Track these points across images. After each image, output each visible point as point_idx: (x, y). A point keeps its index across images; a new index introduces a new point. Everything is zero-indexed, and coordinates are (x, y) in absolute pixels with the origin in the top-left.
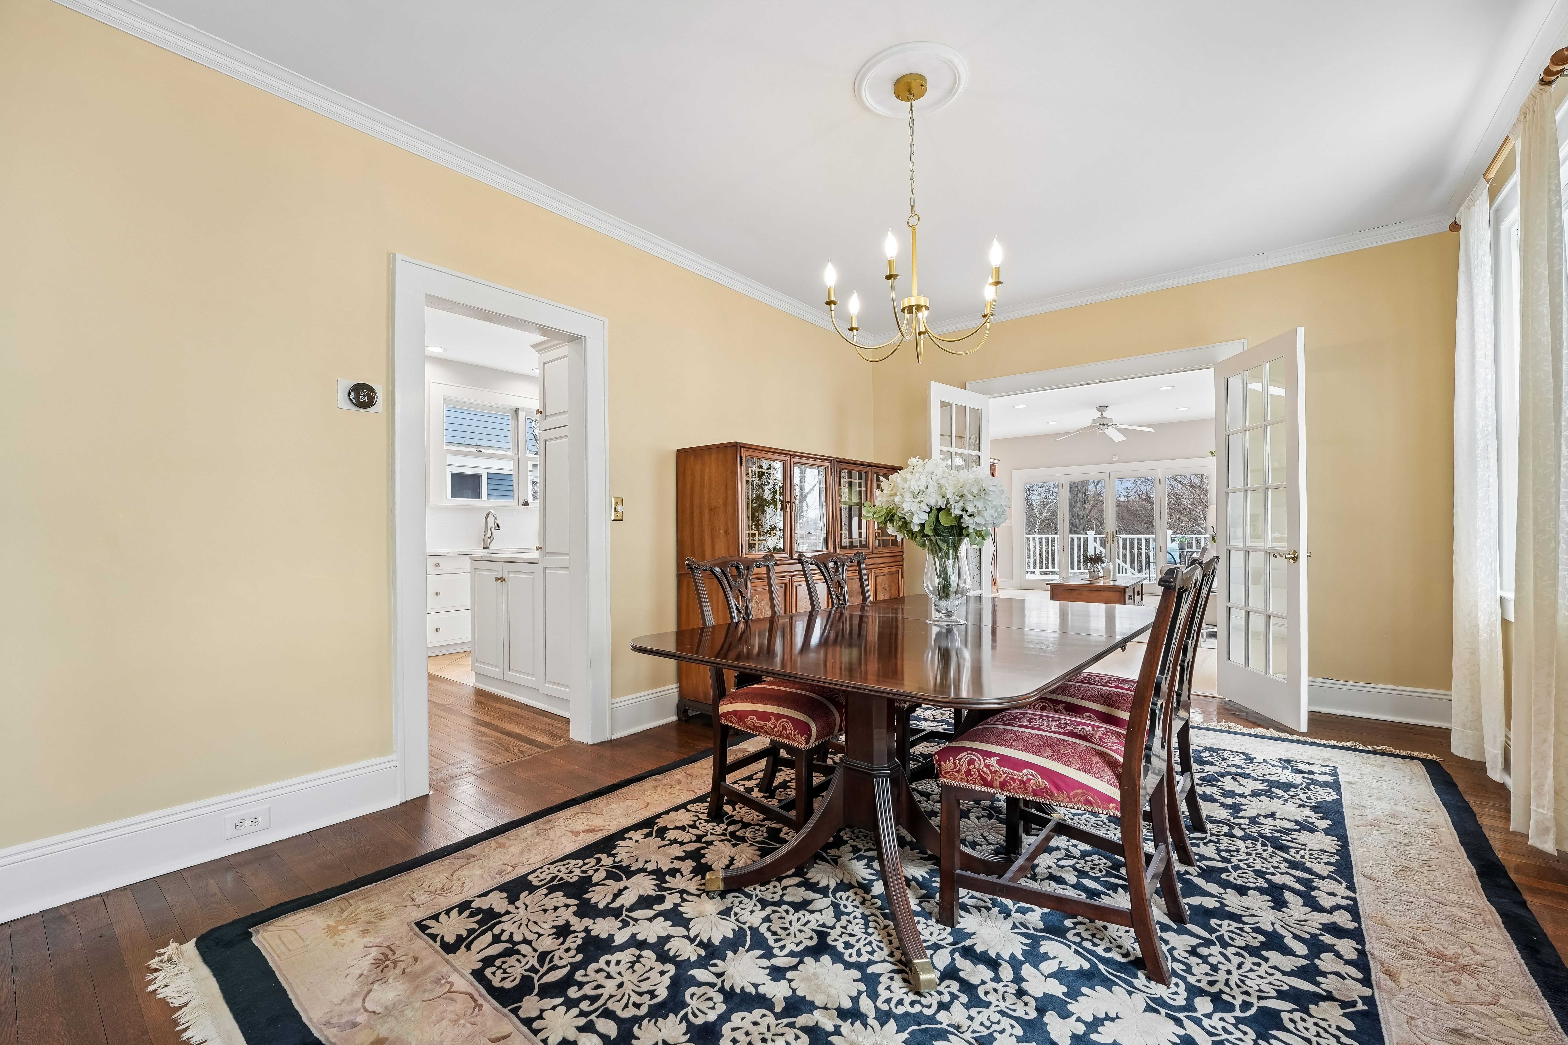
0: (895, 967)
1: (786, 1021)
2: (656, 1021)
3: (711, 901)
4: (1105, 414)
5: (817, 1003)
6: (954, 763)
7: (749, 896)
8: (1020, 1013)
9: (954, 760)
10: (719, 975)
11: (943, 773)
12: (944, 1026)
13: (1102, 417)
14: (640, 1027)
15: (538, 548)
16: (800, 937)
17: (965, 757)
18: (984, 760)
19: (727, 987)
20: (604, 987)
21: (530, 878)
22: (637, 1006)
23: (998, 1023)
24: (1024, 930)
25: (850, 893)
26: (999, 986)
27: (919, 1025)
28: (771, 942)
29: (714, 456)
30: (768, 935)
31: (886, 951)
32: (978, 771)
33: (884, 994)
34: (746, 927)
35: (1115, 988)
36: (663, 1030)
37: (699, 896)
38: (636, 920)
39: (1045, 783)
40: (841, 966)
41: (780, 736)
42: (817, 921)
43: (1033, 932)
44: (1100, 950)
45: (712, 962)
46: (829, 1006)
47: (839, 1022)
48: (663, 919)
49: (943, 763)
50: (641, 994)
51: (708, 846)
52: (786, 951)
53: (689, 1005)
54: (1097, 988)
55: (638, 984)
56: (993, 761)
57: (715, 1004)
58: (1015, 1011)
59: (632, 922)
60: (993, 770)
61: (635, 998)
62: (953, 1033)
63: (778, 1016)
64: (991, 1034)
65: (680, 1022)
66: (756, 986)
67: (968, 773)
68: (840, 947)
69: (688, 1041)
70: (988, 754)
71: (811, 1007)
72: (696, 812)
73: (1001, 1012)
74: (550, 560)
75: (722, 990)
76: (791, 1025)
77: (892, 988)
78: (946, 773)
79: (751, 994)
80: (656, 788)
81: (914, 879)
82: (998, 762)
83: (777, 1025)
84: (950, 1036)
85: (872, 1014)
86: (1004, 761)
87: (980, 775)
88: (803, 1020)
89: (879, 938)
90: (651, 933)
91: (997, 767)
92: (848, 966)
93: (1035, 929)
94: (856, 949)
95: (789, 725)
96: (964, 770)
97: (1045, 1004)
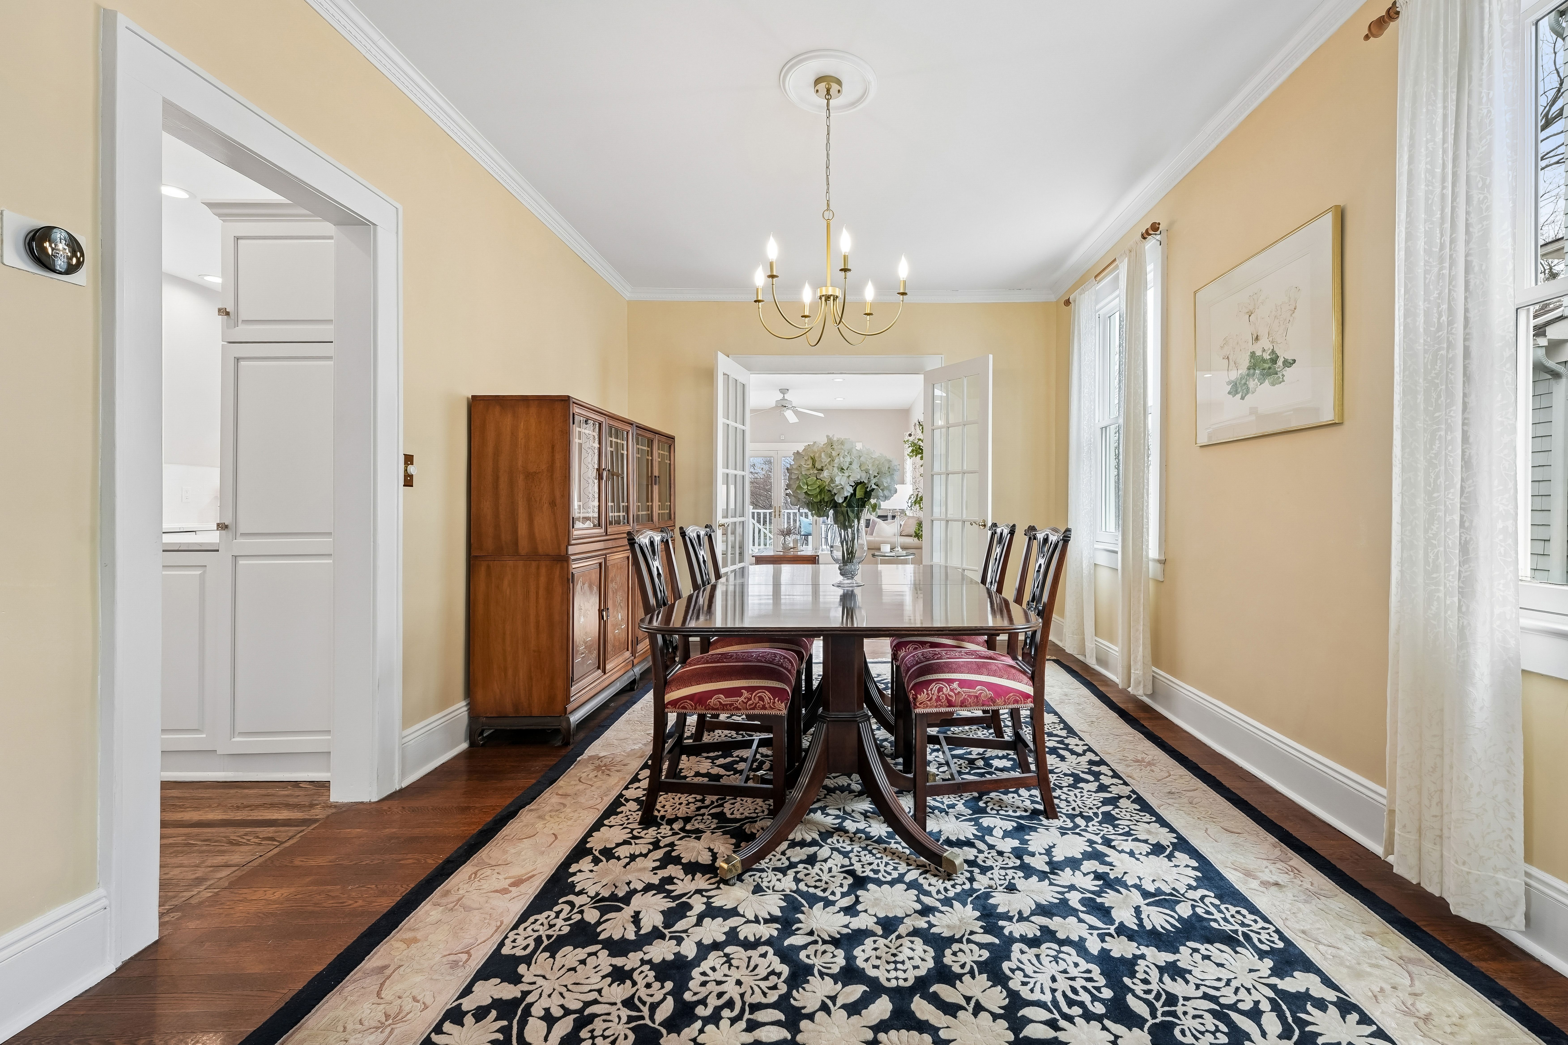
0: (920, 871)
1: (893, 936)
2: (804, 989)
3: (734, 887)
4: (786, 397)
5: (899, 915)
6: (927, 694)
7: (763, 870)
8: (1011, 865)
9: (927, 691)
10: (811, 933)
11: (918, 704)
12: (983, 890)
13: (784, 399)
14: (795, 999)
15: (222, 527)
16: (837, 882)
17: (934, 687)
18: (949, 686)
19: (827, 938)
20: (726, 992)
21: (505, 951)
22: (774, 987)
23: (1007, 874)
24: (964, 818)
25: (836, 837)
26: (986, 854)
27: (972, 896)
28: (821, 894)
29: (533, 410)
30: (811, 890)
31: (904, 865)
32: (946, 696)
33: (933, 890)
34: (788, 892)
35: (1038, 830)
36: (816, 990)
37: (718, 888)
38: (686, 931)
39: (990, 694)
40: (886, 887)
41: (753, 709)
42: (837, 865)
43: (969, 817)
44: (1011, 813)
45: (794, 928)
46: (909, 913)
47: (927, 919)
48: (710, 919)
49: (919, 696)
50: (766, 978)
51: (672, 847)
52: (838, 895)
53: (814, 965)
54: (1031, 833)
55: (753, 973)
56: (955, 685)
57: (832, 953)
58: (1007, 864)
59: (684, 935)
60: (956, 692)
61: (764, 985)
62: (992, 892)
63: (885, 936)
64: (1010, 882)
65: (823, 979)
66: (846, 926)
67: (938, 699)
68: (872, 875)
69: (843, 987)
70: (950, 681)
71: (898, 921)
72: (622, 825)
73: (1001, 868)
74: (242, 544)
75: (825, 942)
76: (899, 937)
77: (932, 883)
78: (920, 704)
79: (848, 934)
80: (541, 817)
81: (867, 811)
82: (959, 685)
83: (891, 941)
84: (992, 894)
85: (938, 904)
86: (963, 683)
87: (947, 699)
88: (902, 930)
89: (889, 858)
90: (714, 934)
91: (959, 689)
92: (892, 883)
93: (969, 815)
94: (882, 871)
95: (767, 695)
96: (935, 697)
97: (1018, 853)
